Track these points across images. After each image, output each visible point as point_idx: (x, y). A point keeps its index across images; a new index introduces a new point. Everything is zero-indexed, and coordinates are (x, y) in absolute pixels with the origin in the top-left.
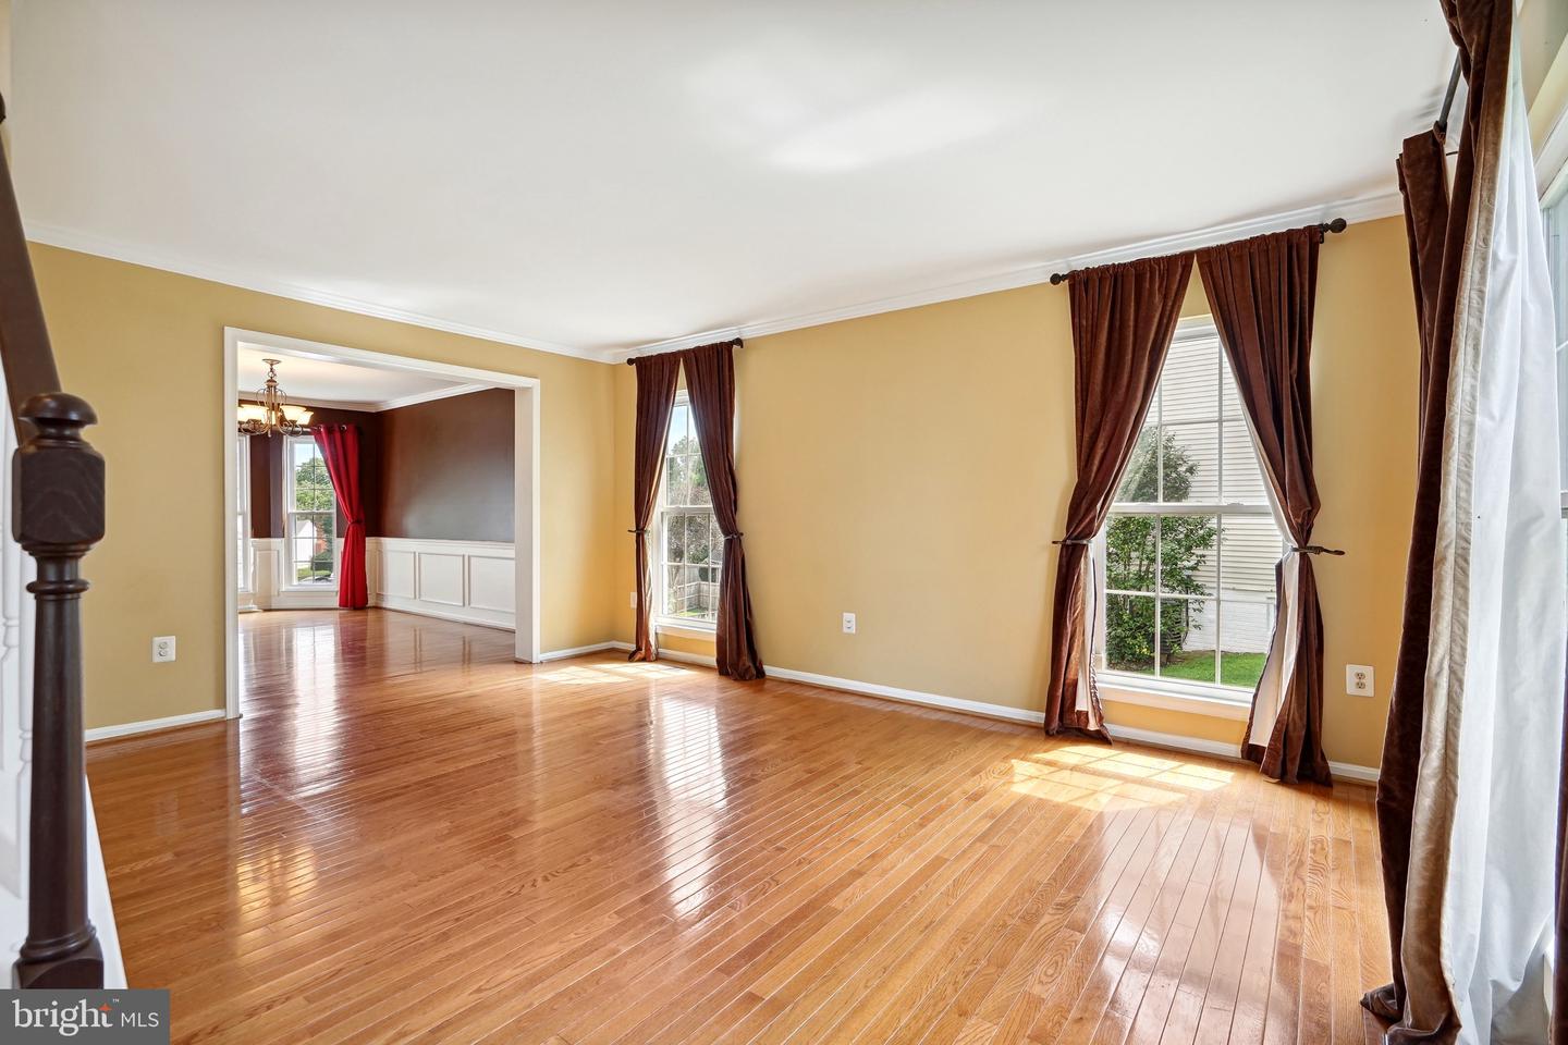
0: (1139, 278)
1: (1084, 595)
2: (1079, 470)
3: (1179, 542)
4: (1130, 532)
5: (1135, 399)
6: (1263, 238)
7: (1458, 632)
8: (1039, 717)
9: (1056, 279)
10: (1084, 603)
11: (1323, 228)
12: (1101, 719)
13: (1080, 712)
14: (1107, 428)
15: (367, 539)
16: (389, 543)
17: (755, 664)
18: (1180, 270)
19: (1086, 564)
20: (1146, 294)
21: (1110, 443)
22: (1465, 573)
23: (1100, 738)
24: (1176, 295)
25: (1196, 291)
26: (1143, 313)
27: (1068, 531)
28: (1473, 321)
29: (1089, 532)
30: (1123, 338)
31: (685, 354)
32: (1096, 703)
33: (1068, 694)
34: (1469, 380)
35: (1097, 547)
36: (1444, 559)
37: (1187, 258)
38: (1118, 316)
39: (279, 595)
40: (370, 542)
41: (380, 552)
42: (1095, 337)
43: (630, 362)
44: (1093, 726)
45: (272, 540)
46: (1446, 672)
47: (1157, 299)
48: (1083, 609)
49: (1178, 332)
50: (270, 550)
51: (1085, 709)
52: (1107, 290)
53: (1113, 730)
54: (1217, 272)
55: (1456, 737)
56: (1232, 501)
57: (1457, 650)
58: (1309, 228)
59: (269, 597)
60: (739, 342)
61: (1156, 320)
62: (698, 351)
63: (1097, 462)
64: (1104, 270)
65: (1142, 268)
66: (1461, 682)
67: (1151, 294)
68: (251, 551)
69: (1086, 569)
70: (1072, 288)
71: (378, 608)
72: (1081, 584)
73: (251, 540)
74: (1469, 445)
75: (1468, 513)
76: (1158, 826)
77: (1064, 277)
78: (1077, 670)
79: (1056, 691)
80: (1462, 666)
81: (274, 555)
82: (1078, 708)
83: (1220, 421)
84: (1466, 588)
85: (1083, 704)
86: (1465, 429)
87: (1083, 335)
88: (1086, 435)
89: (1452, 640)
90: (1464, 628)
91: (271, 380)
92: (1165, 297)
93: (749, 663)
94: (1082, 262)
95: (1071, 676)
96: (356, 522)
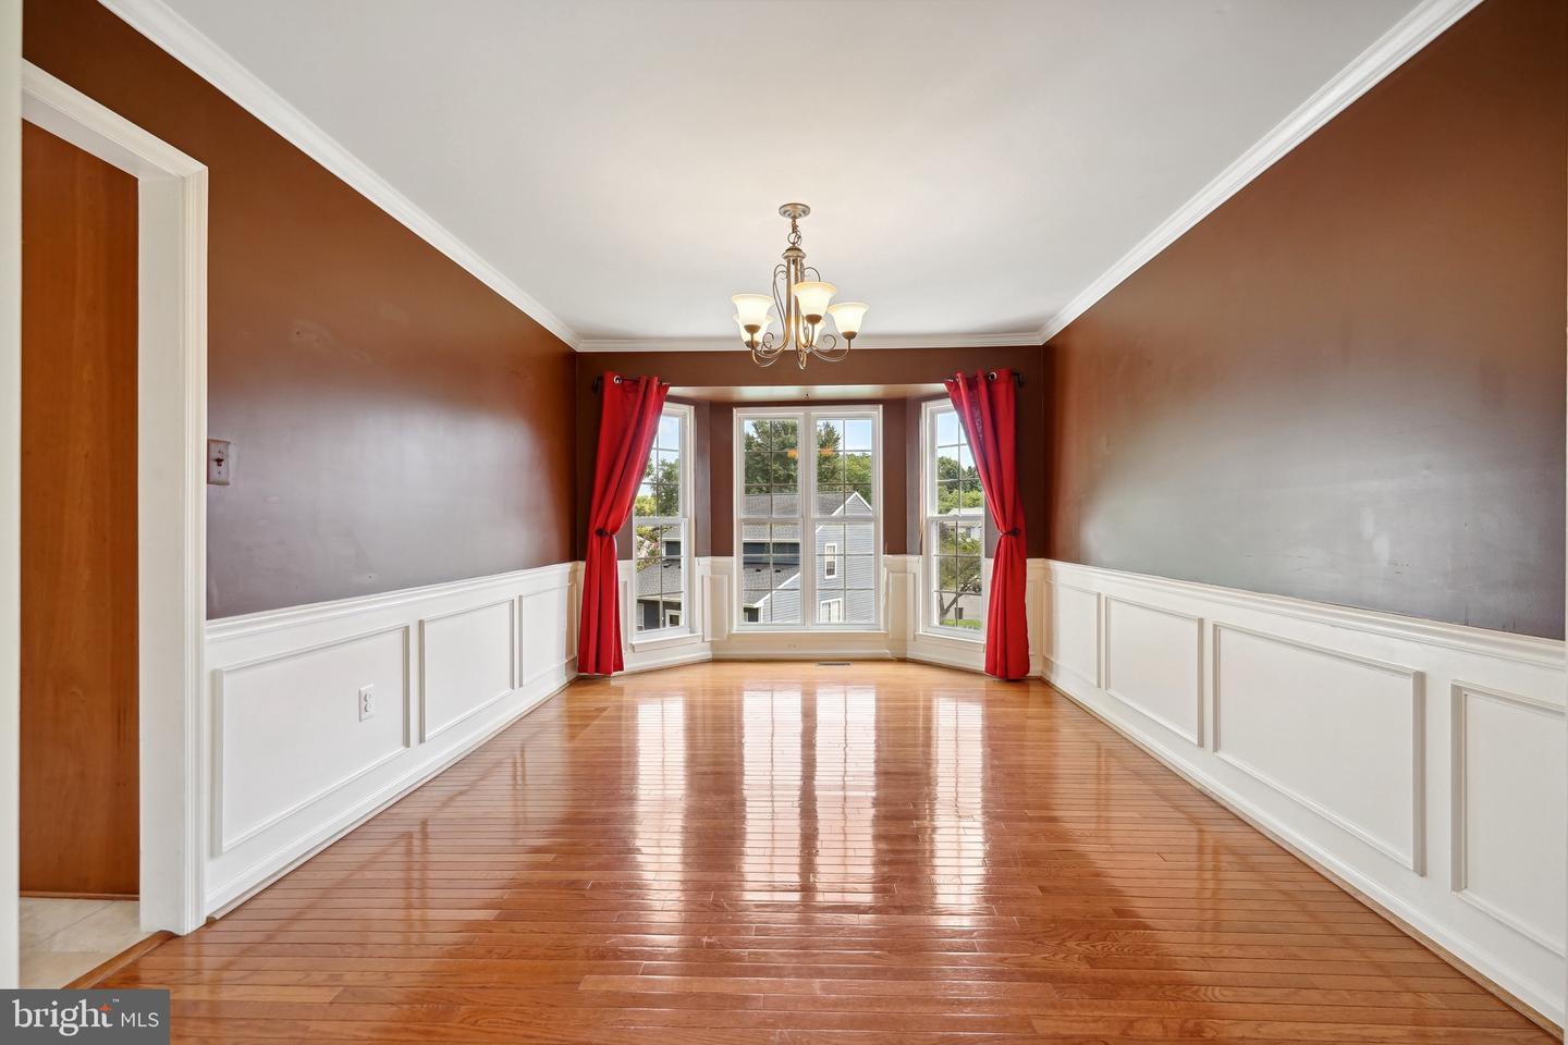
15: (1028, 561)
16: (1061, 569)
39: (915, 639)
40: (1034, 565)
41: (1050, 586)
45: (909, 558)
50: (906, 572)
59: (903, 641)
68: (884, 572)
71: (1044, 682)
73: (883, 557)
81: (910, 578)
91: (794, 248)
96: (1012, 532)
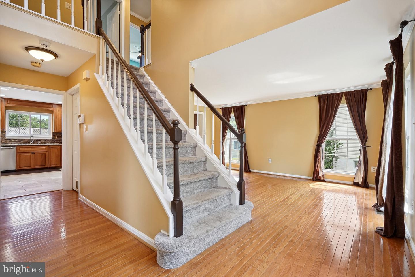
0: (333, 97)
1: (321, 155)
2: (320, 132)
3: (331, 146)
4: (328, 142)
5: (332, 119)
6: (357, 90)
7: (385, 155)
8: (312, 178)
9: (316, 96)
10: (320, 156)
11: (368, 89)
12: (324, 178)
13: (320, 176)
14: (326, 124)
17: (249, 169)
18: (341, 95)
19: (321, 149)
20: (334, 100)
21: (326, 127)
22: (386, 147)
23: (324, 181)
24: (340, 100)
25: (344, 99)
26: (333, 103)
27: (317, 143)
28: (388, 116)
29: (322, 143)
30: (329, 108)
31: (234, 107)
32: (323, 175)
33: (317, 173)
34: (387, 123)
35: (323, 146)
36: (384, 146)
37: (342, 93)
38: (328, 103)
42: (324, 107)
43: (220, 108)
44: (322, 179)
46: (384, 160)
47: (336, 100)
48: (320, 157)
49: (340, 106)
51: (321, 176)
52: (326, 99)
53: (326, 180)
54: (348, 96)
55: (385, 168)
56: (350, 138)
57: (385, 157)
58: (366, 89)
60: (246, 105)
61: (336, 105)
62: (236, 107)
63: (324, 130)
64: (326, 95)
65: (333, 95)
66: (385, 161)
67: (335, 100)
69: (321, 150)
70: (319, 98)
72: (320, 153)
74: (387, 131)
75: (387, 140)
76: (335, 197)
77: (317, 96)
78: (319, 169)
79: (315, 172)
80: (386, 159)
82: (319, 176)
83: (348, 123)
84: (386, 149)
85: (320, 175)
86: (386, 129)
87: (321, 106)
88: (322, 125)
89: (384, 156)
90: (386, 154)
92: (338, 100)
93: (248, 169)
94: (321, 93)
95: (318, 170)
